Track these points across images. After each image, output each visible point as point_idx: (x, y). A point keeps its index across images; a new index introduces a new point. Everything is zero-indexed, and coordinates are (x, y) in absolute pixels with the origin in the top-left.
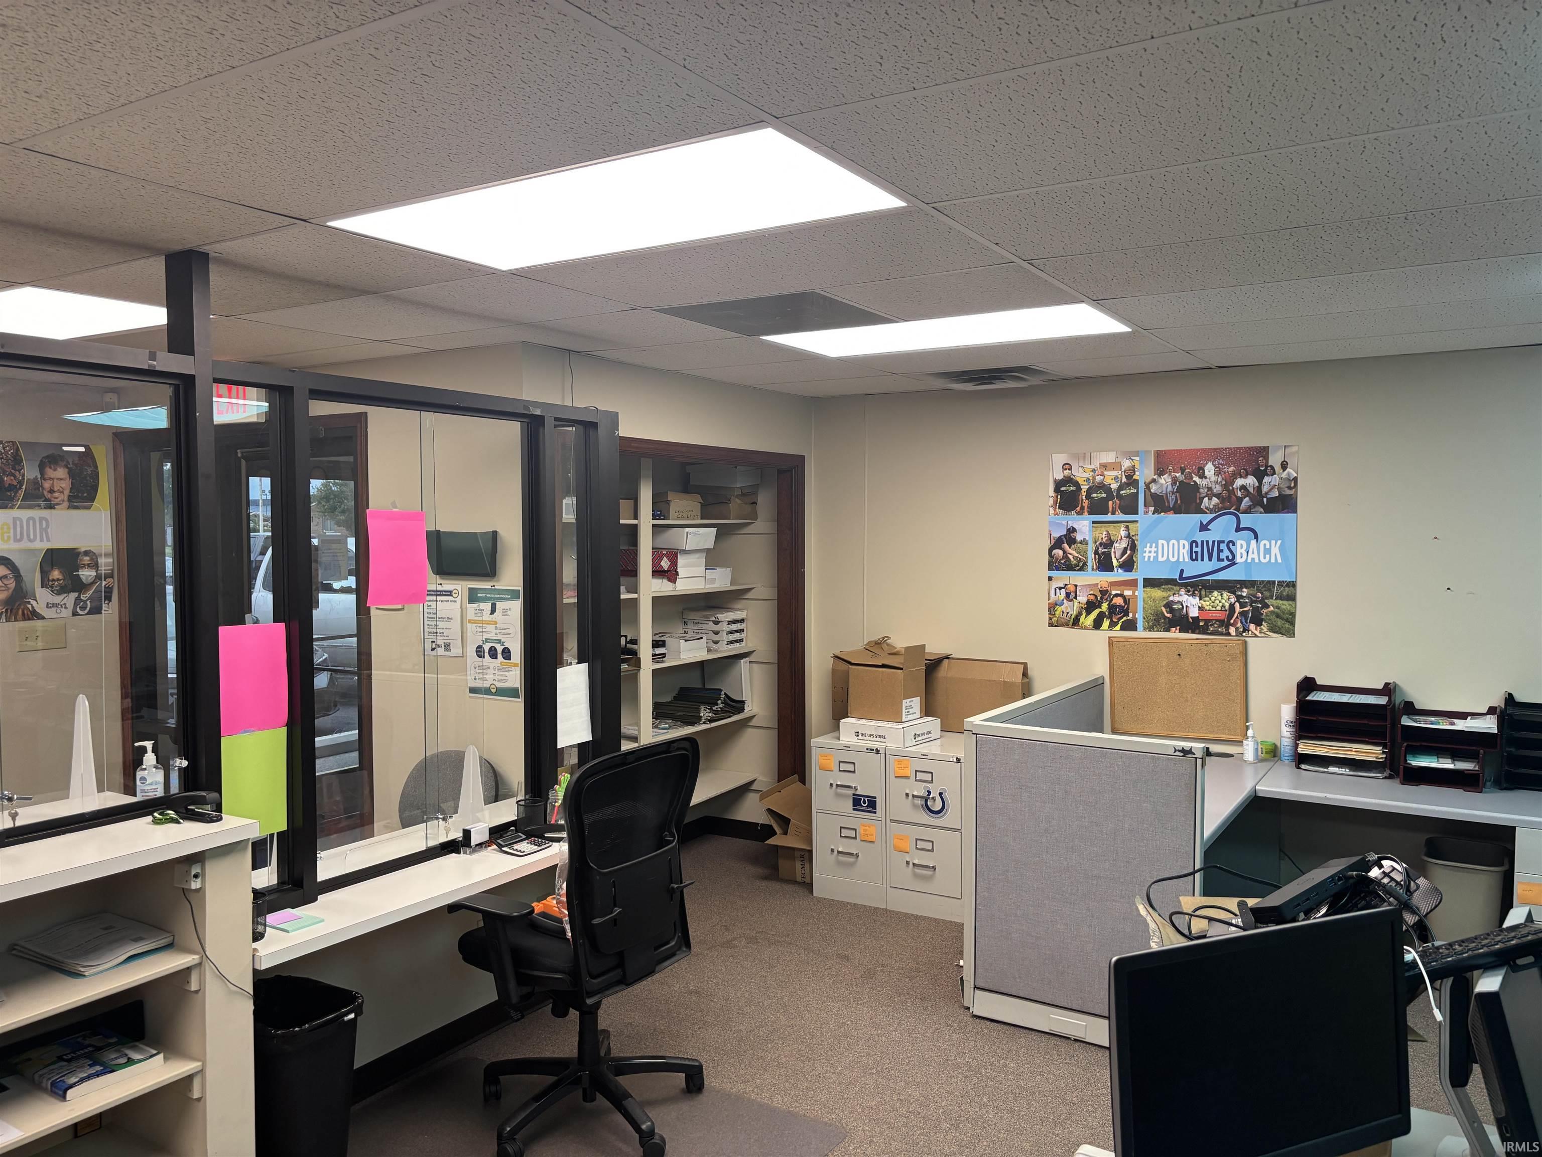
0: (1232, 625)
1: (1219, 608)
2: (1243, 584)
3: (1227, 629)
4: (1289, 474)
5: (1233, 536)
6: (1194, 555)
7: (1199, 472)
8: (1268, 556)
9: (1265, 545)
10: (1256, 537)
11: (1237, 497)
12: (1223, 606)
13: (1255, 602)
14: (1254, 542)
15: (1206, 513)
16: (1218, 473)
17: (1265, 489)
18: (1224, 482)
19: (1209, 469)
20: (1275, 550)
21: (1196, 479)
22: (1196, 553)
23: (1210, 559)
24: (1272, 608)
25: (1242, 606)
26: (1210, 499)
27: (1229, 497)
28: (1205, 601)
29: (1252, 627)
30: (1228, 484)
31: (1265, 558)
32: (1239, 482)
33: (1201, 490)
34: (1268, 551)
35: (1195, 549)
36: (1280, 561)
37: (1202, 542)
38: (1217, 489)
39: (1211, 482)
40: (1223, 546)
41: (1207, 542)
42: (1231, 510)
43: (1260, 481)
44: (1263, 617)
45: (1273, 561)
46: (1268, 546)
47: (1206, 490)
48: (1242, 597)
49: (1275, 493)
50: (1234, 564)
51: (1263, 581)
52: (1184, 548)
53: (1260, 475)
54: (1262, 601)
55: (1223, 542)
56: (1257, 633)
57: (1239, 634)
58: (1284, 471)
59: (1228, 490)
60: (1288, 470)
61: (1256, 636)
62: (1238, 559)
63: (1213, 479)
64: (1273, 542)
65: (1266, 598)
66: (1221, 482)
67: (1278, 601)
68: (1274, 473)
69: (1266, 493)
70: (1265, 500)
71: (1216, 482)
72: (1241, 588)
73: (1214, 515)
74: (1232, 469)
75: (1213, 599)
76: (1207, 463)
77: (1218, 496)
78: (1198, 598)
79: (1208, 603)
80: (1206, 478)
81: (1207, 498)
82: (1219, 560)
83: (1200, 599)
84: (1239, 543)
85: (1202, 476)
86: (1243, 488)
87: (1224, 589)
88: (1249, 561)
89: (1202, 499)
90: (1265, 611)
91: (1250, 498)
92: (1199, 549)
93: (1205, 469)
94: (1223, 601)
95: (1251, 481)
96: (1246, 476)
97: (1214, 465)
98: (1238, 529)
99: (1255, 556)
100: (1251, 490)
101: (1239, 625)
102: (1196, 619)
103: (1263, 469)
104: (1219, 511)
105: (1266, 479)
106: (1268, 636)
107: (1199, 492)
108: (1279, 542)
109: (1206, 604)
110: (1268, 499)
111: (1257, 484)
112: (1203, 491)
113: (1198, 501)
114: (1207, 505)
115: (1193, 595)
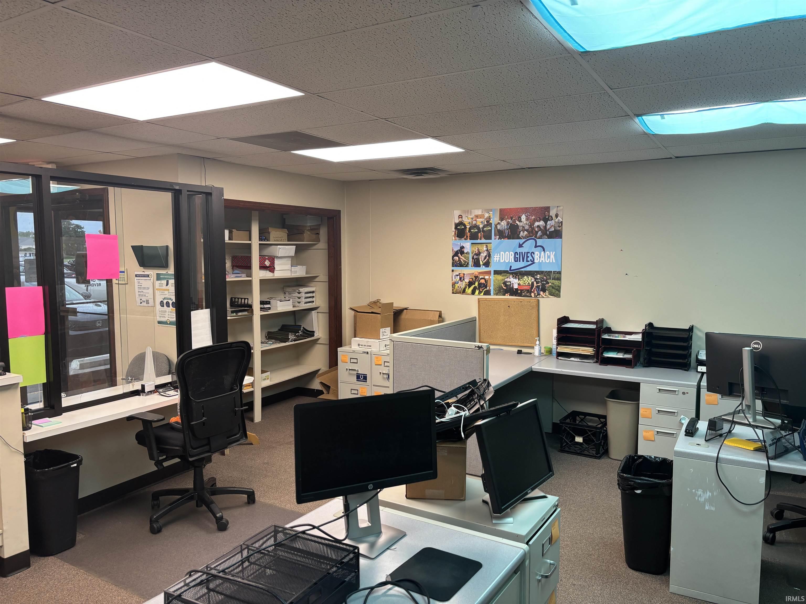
0: (533, 292)
1: (527, 284)
2: (538, 272)
3: (530, 294)
4: (559, 220)
5: (533, 250)
6: (516, 259)
7: (519, 219)
8: (549, 259)
9: (548, 254)
10: (544, 250)
11: (535, 231)
12: (529, 283)
13: (543, 281)
14: (543, 252)
15: (522, 239)
16: (527, 220)
17: (548, 227)
18: (530, 224)
19: (523, 218)
20: (552, 256)
21: (517, 222)
22: (517, 258)
23: (523, 261)
24: (550, 284)
25: (537, 283)
26: (524, 232)
27: (532, 231)
28: (521, 281)
29: (541, 293)
30: (531, 225)
31: (548, 260)
32: (537, 224)
33: (520, 228)
34: (549, 257)
35: (516, 256)
36: (554, 261)
37: (520, 253)
38: (527, 227)
39: (524, 224)
40: (529, 255)
41: (522, 252)
42: (533, 237)
43: (546, 223)
44: (546, 288)
45: (551, 261)
46: (549, 255)
47: (522, 228)
48: (537, 279)
49: (553, 229)
50: (534, 263)
51: (547, 271)
52: (512, 256)
53: (546, 221)
54: (546, 281)
55: (529, 253)
56: (544, 296)
57: (536, 296)
58: (557, 218)
59: (532, 228)
60: (559, 218)
61: (543, 297)
62: (536, 261)
63: (525, 222)
64: (551, 252)
65: (548, 279)
66: (528, 224)
67: (553, 281)
68: (552, 220)
69: (549, 229)
70: (548, 232)
71: (526, 224)
72: (537, 274)
73: (525, 240)
74: (533, 217)
75: (524, 280)
76: (522, 215)
77: (527, 230)
78: (517, 280)
79: (522, 282)
80: (522, 222)
81: (522, 232)
82: (527, 261)
83: (519, 280)
84: (536, 253)
85: (520, 221)
86: (538, 226)
87: (529, 275)
88: (541, 261)
89: (520, 232)
90: (547, 285)
91: (541, 232)
92: (518, 256)
93: (522, 217)
94: (529, 281)
95: (542, 223)
96: (539, 221)
97: (526, 216)
98: (536, 246)
99: (543, 259)
100: (542, 228)
101: (536, 292)
102: (517, 290)
103: (547, 217)
104: (527, 238)
105: (549, 222)
106: (549, 297)
107: (519, 229)
108: (554, 252)
109: (521, 282)
110: (549, 232)
111: (544, 225)
112: (521, 228)
113: (518, 233)
114: (522, 235)
115: (516, 278)
